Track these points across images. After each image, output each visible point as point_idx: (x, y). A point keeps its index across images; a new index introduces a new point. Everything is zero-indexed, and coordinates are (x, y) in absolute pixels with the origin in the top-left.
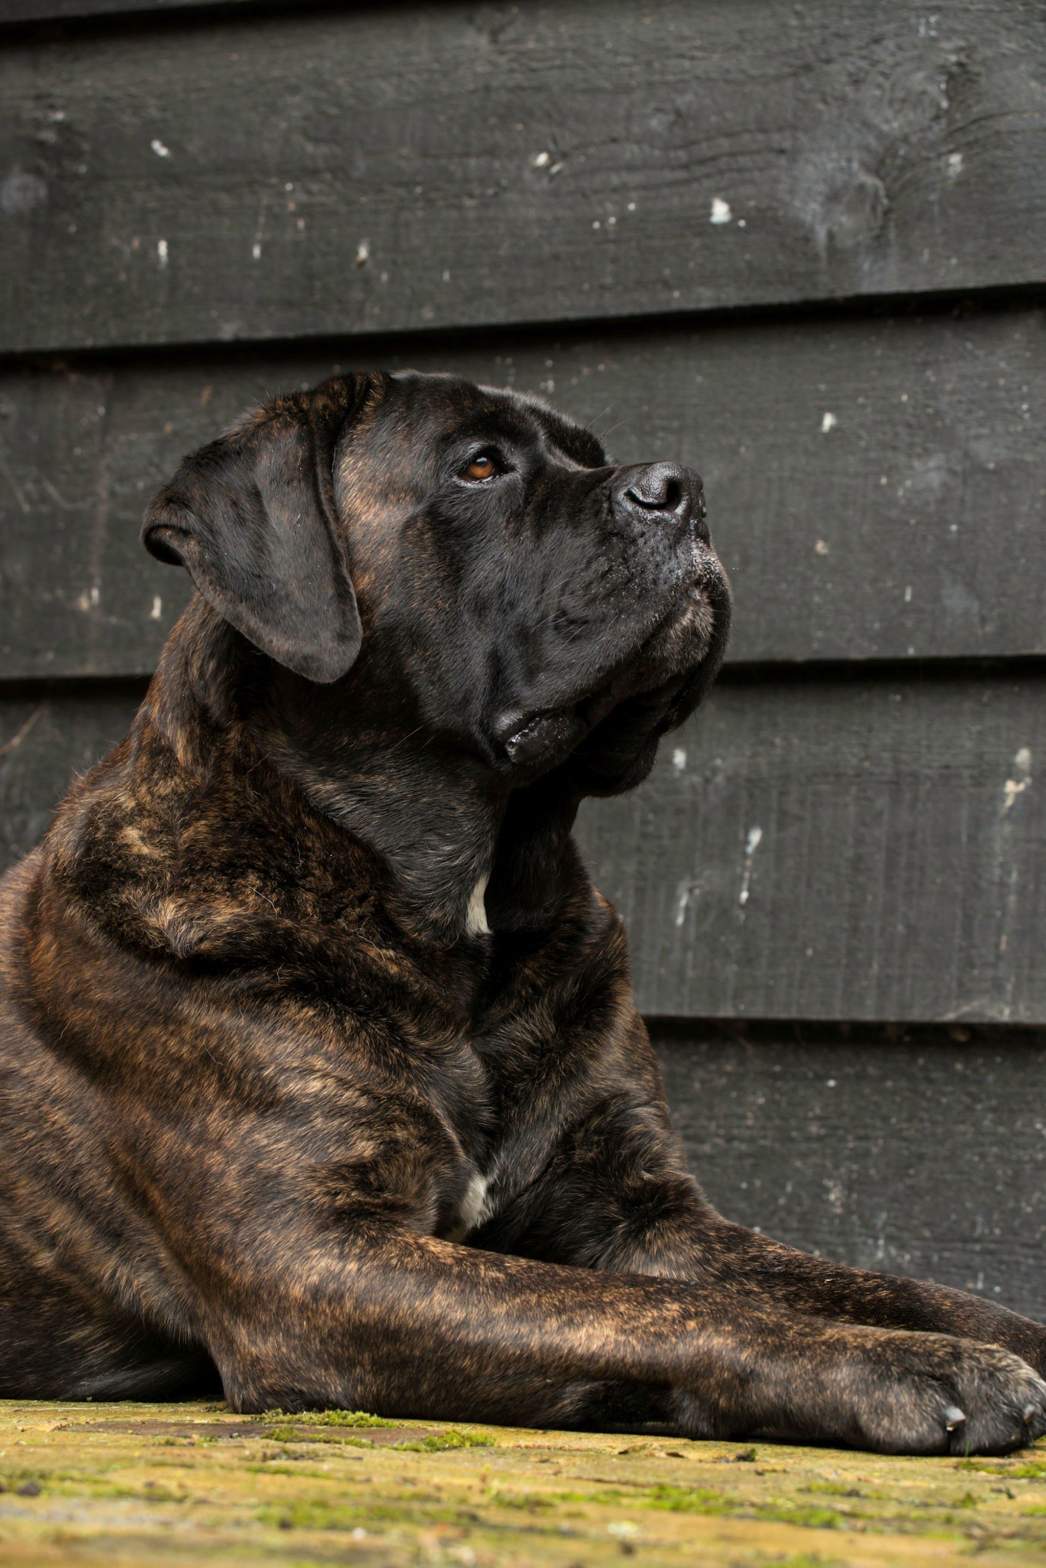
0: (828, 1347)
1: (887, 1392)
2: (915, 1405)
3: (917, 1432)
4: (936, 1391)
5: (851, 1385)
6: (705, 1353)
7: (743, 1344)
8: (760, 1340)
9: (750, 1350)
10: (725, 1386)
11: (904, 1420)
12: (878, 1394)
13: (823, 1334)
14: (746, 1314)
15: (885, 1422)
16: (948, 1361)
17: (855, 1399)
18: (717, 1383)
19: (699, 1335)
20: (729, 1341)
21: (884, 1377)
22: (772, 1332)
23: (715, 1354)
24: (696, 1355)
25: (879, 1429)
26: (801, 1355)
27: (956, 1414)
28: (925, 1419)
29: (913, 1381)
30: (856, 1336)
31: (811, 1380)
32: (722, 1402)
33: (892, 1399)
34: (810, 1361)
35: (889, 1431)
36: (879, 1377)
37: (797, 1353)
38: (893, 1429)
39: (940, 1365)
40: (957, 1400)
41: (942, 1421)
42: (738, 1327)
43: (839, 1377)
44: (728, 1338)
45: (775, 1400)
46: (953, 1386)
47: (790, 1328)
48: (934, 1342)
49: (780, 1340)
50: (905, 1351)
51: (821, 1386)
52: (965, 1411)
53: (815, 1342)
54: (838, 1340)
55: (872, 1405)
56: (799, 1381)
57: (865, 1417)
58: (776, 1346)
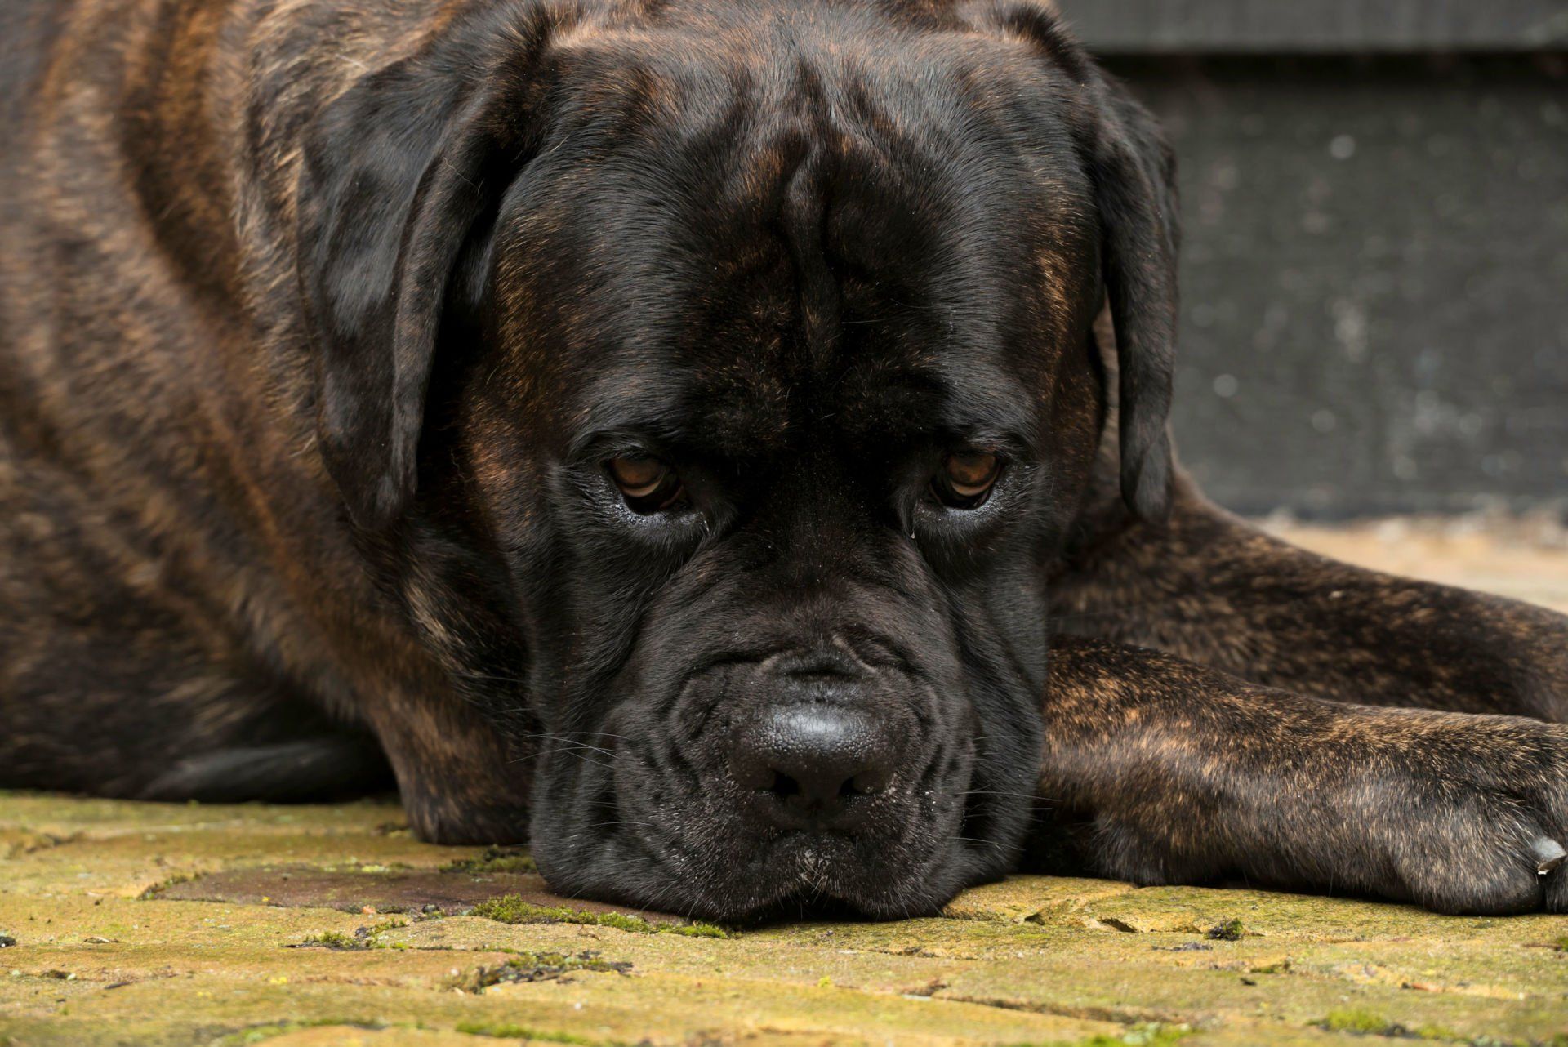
0: (1339, 752)
1: (1438, 821)
2: (1484, 839)
3: (1490, 881)
4: (1515, 815)
5: (1380, 814)
6: (1149, 763)
7: (1206, 749)
8: (1231, 743)
9: (1216, 760)
10: (1179, 817)
11: (1468, 865)
12: (1423, 827)
13: (1329, 729)
14: (1213, 700)
15: (1439, 867)
16: (1531, 767)
17: (1388, 834)
18: (1167, 810)
19: (1142, 733)
20: (1185, 745)
21: (1433, 798)
22: (1250, 728)
23: (1163, 765)
24: (1136, 766)
25: (1433, 876)
26: (1296, 766)
27: (1550, 849)
28: (1503, 860)
29: (1479, 802)
30: (1381, 731)
31: (1314, 806)
32: (1176, 840)
33: (1446, 833)
34: (1312, 777)
35: (1446, 881)
36: (1423, 799)
37: (1289, 763)
38: (1452, 878)
39: (1519, 773)
40: (1549, 827)
41: (1530, 861)
42: (1201, 722)
43: (1360, 802)
44: (1183, 740)
45: (1260, 836)
46: (1542, 806)
47: (1278, 720)
48: (1505, 734)
49: (1263, 742)
50: (1463, 753)
51: (1333, 817)
52: (1563, 844)
53: (1317, 745)
54: (1354, 739)
55: (1415, 843)
56: (1296, 808)
57: (1406, 862)
58: (1256, 752)
